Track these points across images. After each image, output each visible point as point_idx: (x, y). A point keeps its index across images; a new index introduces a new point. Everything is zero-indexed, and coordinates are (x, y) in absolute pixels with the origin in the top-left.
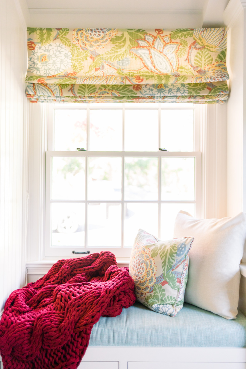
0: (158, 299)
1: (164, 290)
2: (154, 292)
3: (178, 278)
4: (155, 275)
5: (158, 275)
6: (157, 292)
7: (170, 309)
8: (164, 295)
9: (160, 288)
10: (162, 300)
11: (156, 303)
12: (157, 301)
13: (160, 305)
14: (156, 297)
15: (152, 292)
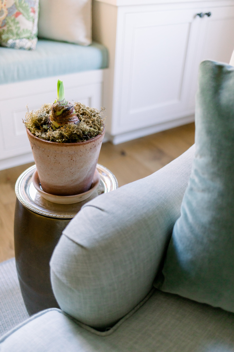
0: (12, 33)
1: (18, 23)
2: (7, 26)
3: (32, 8)
4: (5, 5)
5: (9, 5)
6: (10, 26)
7: (27, 44)
8: (19, 28)
9: (13, 20)
10: (17, 34)
11: (11, 38)
12: (11, 36)
13: (16, 39)
14: (10, 31)
15: (5, 26)
